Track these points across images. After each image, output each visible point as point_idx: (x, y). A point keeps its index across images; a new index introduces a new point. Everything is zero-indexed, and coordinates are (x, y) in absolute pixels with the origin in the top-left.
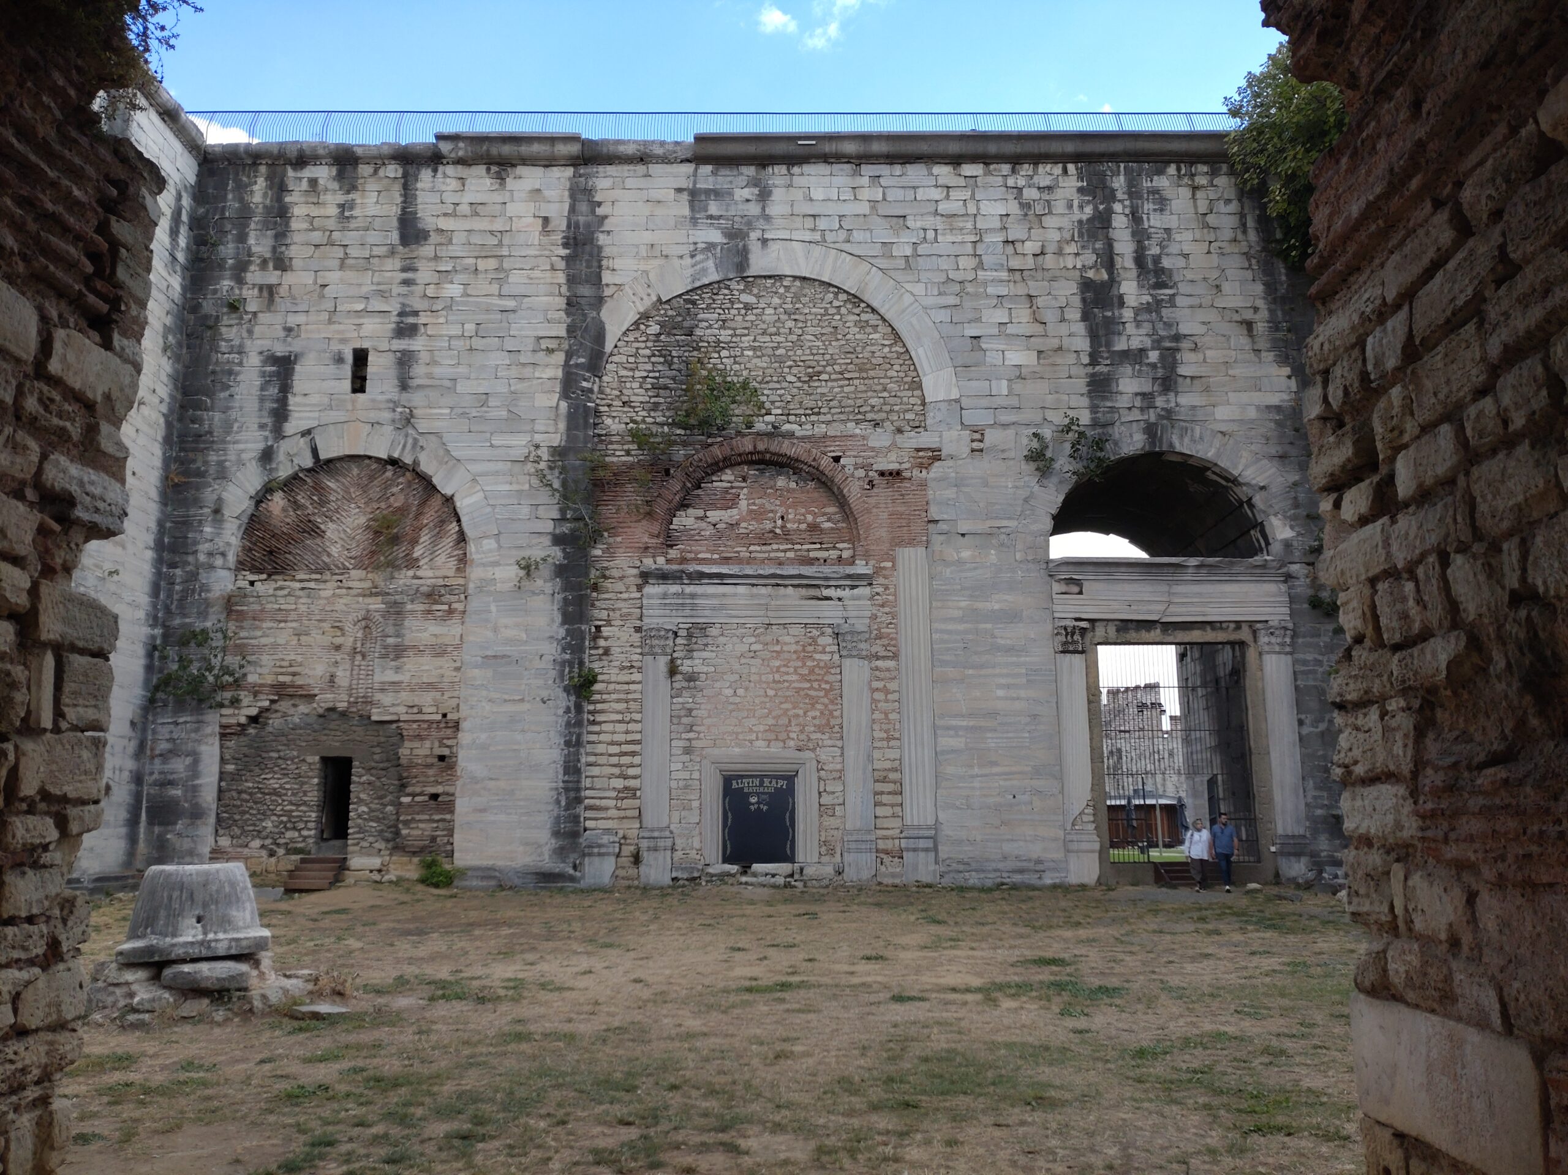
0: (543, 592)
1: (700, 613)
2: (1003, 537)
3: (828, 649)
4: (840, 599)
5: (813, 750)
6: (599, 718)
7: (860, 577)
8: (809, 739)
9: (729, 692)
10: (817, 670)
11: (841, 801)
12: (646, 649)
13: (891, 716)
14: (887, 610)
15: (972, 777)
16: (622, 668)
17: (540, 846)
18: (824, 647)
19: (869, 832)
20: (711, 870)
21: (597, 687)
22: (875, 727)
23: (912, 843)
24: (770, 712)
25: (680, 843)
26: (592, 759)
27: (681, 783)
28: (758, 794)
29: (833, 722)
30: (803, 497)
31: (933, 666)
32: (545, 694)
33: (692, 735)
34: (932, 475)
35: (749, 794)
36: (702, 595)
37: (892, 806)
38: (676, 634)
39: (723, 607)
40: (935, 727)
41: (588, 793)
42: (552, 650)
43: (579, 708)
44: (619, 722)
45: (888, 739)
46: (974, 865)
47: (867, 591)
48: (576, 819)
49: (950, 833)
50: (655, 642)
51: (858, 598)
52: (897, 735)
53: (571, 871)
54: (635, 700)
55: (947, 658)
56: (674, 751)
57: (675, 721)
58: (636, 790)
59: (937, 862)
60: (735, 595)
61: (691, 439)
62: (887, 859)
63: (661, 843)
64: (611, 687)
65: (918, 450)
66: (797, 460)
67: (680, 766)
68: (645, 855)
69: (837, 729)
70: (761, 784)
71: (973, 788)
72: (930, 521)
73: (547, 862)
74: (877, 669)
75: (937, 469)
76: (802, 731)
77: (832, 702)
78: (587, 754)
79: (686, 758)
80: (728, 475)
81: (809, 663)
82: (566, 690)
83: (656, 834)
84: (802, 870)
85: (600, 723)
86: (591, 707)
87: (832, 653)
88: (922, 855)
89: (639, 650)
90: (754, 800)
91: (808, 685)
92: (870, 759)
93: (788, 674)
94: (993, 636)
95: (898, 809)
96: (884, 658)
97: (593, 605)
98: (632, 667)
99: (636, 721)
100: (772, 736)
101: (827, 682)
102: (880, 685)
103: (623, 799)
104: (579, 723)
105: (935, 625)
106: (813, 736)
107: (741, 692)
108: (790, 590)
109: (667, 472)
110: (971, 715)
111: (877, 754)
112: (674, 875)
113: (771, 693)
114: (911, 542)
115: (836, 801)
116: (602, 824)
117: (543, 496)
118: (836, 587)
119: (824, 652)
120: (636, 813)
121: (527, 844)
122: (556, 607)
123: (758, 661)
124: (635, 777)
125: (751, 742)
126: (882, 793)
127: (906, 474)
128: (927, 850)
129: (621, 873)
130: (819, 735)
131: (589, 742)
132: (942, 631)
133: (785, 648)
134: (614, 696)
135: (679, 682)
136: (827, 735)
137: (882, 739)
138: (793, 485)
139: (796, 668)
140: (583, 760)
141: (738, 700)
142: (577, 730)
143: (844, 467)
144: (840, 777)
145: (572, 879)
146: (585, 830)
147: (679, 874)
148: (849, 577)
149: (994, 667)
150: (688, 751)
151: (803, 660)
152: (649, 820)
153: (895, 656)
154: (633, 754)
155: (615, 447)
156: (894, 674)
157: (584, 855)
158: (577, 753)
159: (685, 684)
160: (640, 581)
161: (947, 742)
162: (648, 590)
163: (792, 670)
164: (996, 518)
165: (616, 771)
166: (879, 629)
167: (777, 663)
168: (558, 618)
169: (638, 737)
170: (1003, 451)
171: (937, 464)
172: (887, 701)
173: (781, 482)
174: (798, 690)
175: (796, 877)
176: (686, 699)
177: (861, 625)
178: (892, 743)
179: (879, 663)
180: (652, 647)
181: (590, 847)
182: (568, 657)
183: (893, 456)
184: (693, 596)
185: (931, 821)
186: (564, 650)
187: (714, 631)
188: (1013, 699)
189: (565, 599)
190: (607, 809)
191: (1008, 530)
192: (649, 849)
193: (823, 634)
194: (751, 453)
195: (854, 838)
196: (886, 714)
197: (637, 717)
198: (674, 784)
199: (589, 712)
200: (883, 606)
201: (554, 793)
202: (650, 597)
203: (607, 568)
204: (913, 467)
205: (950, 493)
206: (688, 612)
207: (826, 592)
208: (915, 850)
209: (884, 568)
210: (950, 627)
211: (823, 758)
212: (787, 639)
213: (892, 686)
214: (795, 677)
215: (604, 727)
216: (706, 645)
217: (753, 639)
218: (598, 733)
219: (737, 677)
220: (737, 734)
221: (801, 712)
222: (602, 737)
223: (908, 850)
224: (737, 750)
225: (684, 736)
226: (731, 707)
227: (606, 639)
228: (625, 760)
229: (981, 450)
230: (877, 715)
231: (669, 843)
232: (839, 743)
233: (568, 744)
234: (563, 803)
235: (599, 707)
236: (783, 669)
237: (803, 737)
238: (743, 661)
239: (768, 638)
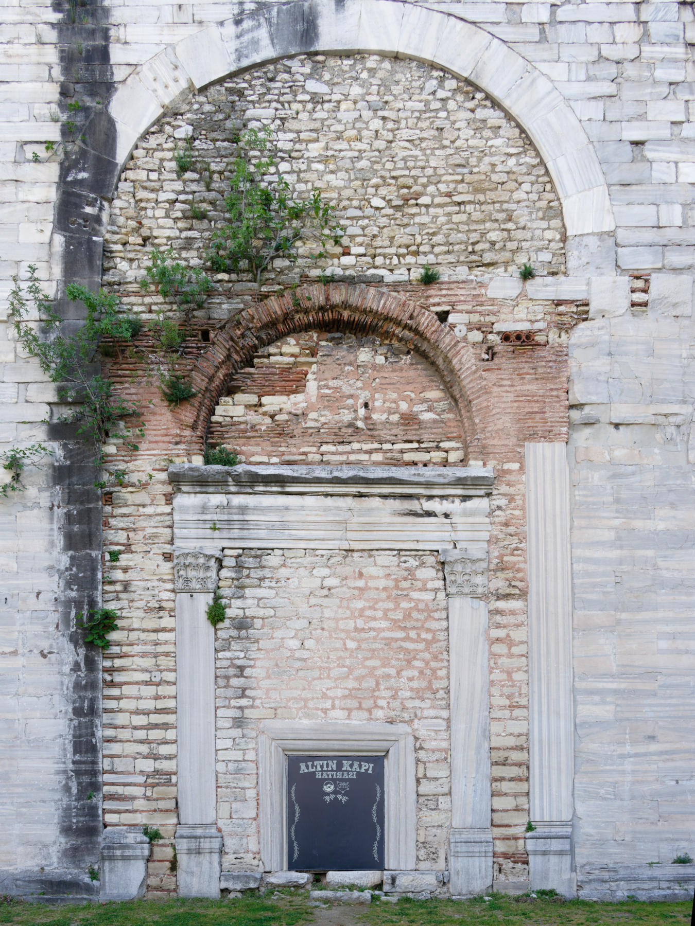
0: (37, 505)
1: (254, 533)
2: (672, 429)
3: (430, 585)
4: (446, 516)
5: (410, 722)
6: (118, 678)
7: (476, 482)
8: (404, 708)
9: (294, 644)
10: (415, 615)
11: (446, 790)
12: (180, 584)
13: (517, 676)
14: (511, 530)
15: (622, 757)
16: (148, 610)
17: (46, 846)
18: (425, 583)
19: (483, 829)
20: (273, 879)
21: (114, 636)
22: (494, 691)
23: (541, 845)
24: (351, 670)
25: (230, 844)
26: (110, 733)
27: (231, 766)
28: (334, 781)
29: (437, 684)
30: (395, 376)
31: (574, 607)
32: (45, 645)
33: (244, 702)
34: (573, 341)
35: (322, 781)
36: (256, 509)
37: (515, 796)
38: (220, 561)
39: (284, 525)
40: (574, 690)
41: (107, 778)
42: (52, 586)
43: (91, 664)
44: (147, 683)
45: (512, 707)
46: (622, 873)
47: (484, 503)
48: (92, 812)
49: (591, 831)
50: (192, 574)
51: (472, 513)
52: (523, 702)
53: (87, 879)
54: (167, 654)
55: (593, 597)
56: (221, 723)
57: (221, 682)
58: (170, 774)
59: (573, 869)
60: (302, 508)
61: (238, 287)
62: (508, 865)
63: (206, 844)
64: (134, 636)
65: (559, 303)
66: (387, 319)
67: (229, 743)
68: (183, 860)
69: (441, 694)
70: (339, 767)
71: (623, 772)
72: (571, 407)
73: (56, 867)
74: (498, 612)
75: (582, 332)
76: (394, 697)
77: (435, 658)
78: (105, 726)
79: (237, 732)
80: (291, 346)
81: (405, 605)
82: (73, 639)
83: (199, 832)
84: (394, 880)
85: (120, 685)
86: (108, 664)
87: (436, 590)
88: (553, 859)
89: (170, 586)
90: (329, 788)
91: (401, 634)
92: (487, 734)
93: (374, 619)
94: (656, 567)
95: (522, 801)
96: (507, 597)
97: (106, 524)
98: (161, 608)
99: (168, 683)
100: (354, 704)
101: (428, 631)
102: (501, 633)
103: (153, 786)
104: (92, 685)
105: (578, 552)
106: (409, 704)
107: (309, 643)
108: (376, 502)
109: (205, 336)
110: (622, 675)
111: (496, 728)
112: (224, 885)
113: (351, 645)
114: (548, 436)
115: (439, 790)
116: (127, 818)
117: (34, 371)
118: (442, 497)
119: (424, 589)
120: (171, 804)
121: (27, 843)
122: (55, 526)
123: (332, 602)
124: (169, 758)
125: (325, 711)
126: (502, 779)
127: (540, 338)
128: (561, 853)
129: (153, 881)
130: (417, 703)
131: (106, 711)
132: (588, 560)
133: (371, 584)
134: (136, 649)
135: (226, 630)
136: (428, 703)
137: (503, 708)
138: (380, 360)
139: (386, 611)
140: (99, 734)
141: (306, 654)
142: (89, 694)
143: (452, 327)
144: (446, 757)
145: (89, 889)
146: (105, 826)
147: (230, 885)
148: (460, 482)
149: (655, 609)
150: (239, 723)
151: (396, 600)
152: (190, 814)
153: (523, 594)
154: (166, 726)
155: (133, 299)
156: (521, 618)
157: (103, 859)
158: (92, 725)
159: (234, 633)
160: (169, 489)
161: (589, 710)
162: (181, 500)
163: (380, 614)
164: (663, 401)
165: (144, 749)
166: (501, 556)
167: (360, 604)
168: (60, 541)
169: (171, 704)
170: (675, 305)
171: (582, 325)
172: (510, 656)
173: (364, 355)
174: (389, 642)
175: (386, 888)
176: (236, 652)
177: (477, 551)
178: (517, 712)
179: (501, 605)
180: (187, 580)
181: (109, 848)
182: (74, 594)
183: (521, 312)
184: (243, 509)
185: (566, 816)
186: (68, 585)
187: (273, 560)
188: (680, 652)
189: (68, 516)
190: (133, 798)
191: (678, 420)
192: (189, 851)
193: (422, 564)
194: (322, 309)
195: (464, 837)
196: (509, 674)
197: (170, 677)
198: (221, 767)
199: (106, 670)
200: (506, 525)
201: (62, 777)
202: (184, 510)
203: (124, 473)
204: (549, 328)
205: (601, 365)
206: (236, 533)
207: (428, 505)
208: (545, 853)
209: (509, 472)
210: (599, 554)
211: (422, 733)
212: (372, 571)
213: (518, 635)
214: (384, 624)
215: (126, 690)
216: (261, 579)
217: (326, 571)
218: (118, 698)
219: (304, 623)
220: (306, 700)
221: (393, 672)
222: (124, 704)
223: (536, 853)
224: (305, 722)
225: (233, 703)
226: (298, 664)
227: (125, 570)
228: (155, 734)
229: (645, 304)
230: (497, 675)
231: (216, 844)
232: (445, 714)
233: (78, 712)
234: (74, 790)
235: (118, 663)
236: (368, 613)
237: (396, 704)
238: (313, 601)
239: (347, 570)
